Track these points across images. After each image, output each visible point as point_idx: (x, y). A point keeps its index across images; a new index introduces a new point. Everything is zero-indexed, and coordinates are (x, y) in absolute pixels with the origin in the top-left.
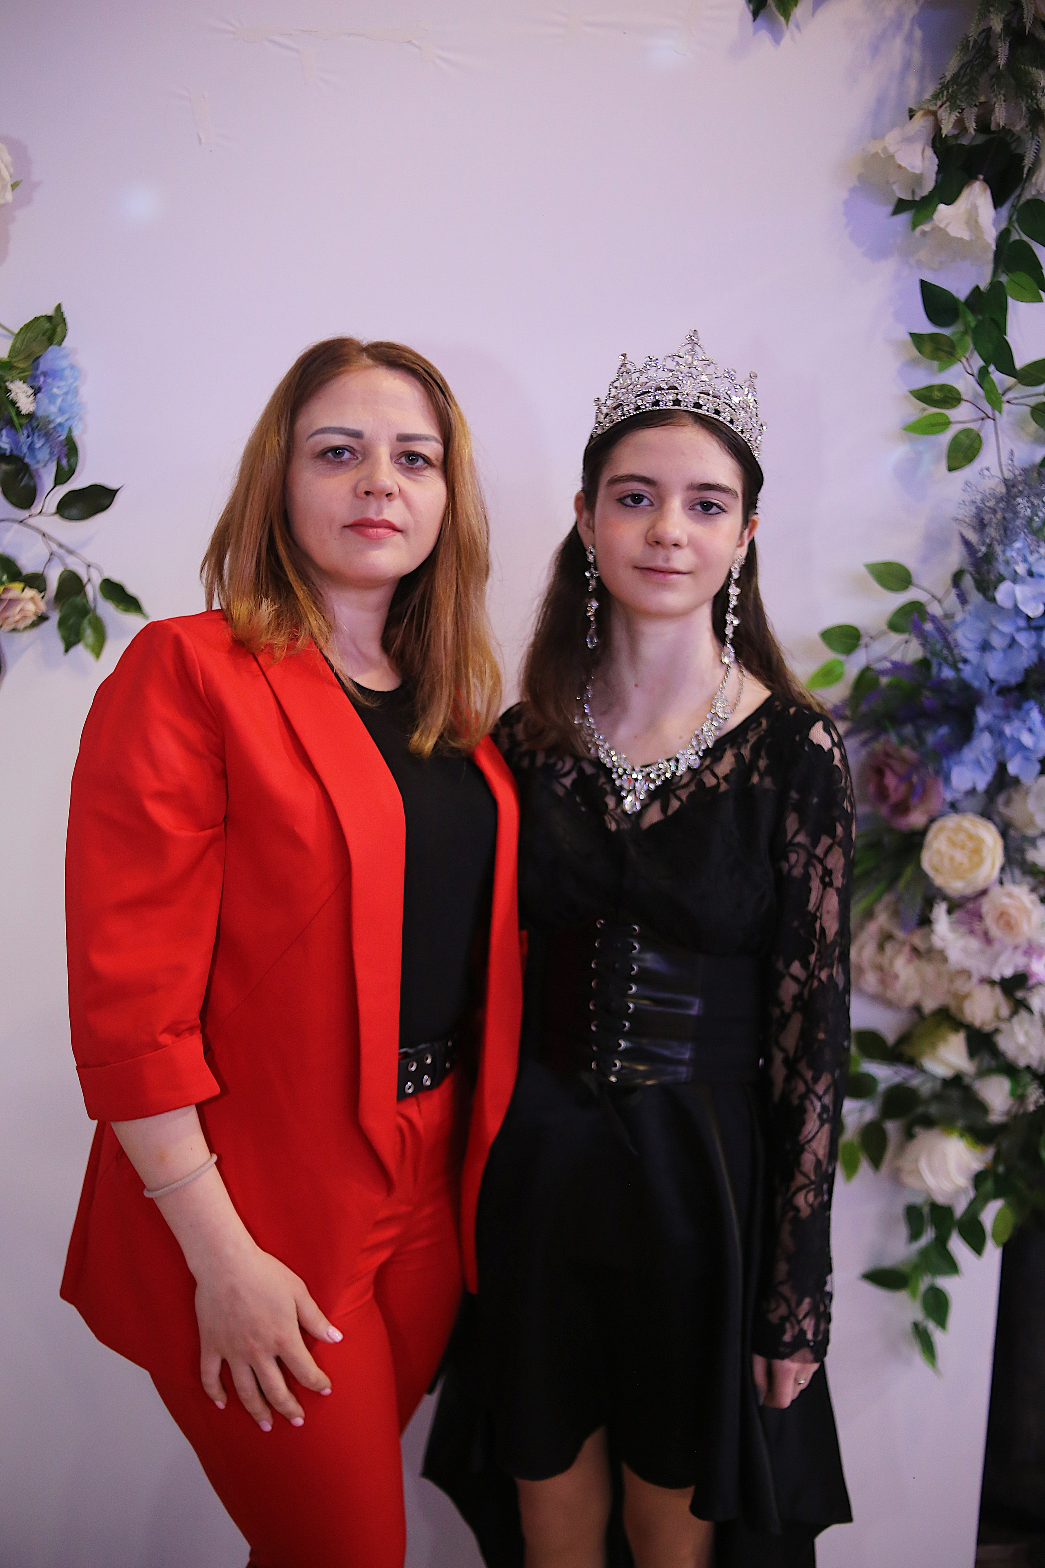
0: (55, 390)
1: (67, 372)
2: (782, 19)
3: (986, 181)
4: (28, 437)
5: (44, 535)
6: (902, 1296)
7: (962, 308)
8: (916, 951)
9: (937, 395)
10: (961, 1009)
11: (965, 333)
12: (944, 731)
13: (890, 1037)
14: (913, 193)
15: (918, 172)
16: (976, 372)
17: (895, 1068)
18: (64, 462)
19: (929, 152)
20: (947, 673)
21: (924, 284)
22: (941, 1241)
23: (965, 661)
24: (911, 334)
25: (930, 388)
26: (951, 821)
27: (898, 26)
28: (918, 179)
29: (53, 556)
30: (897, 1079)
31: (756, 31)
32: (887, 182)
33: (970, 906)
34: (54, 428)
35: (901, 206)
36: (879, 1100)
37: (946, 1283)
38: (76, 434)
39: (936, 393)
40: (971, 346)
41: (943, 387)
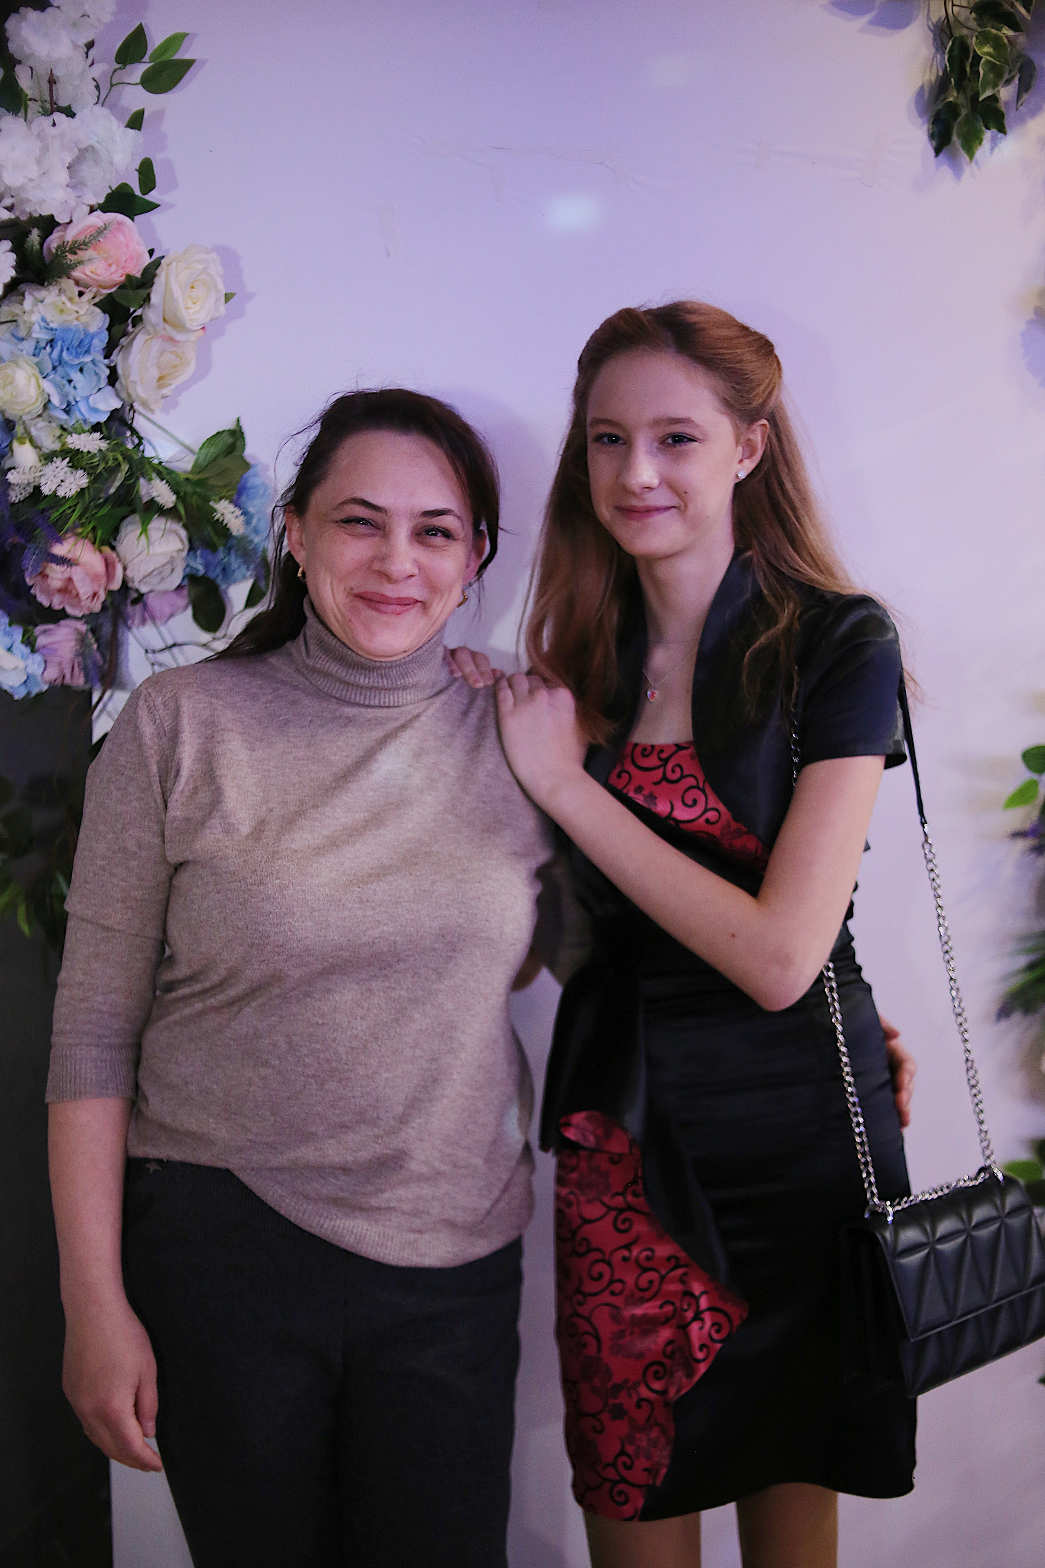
2: (967, 157)
4: (225, 558)
31: (936, 167)
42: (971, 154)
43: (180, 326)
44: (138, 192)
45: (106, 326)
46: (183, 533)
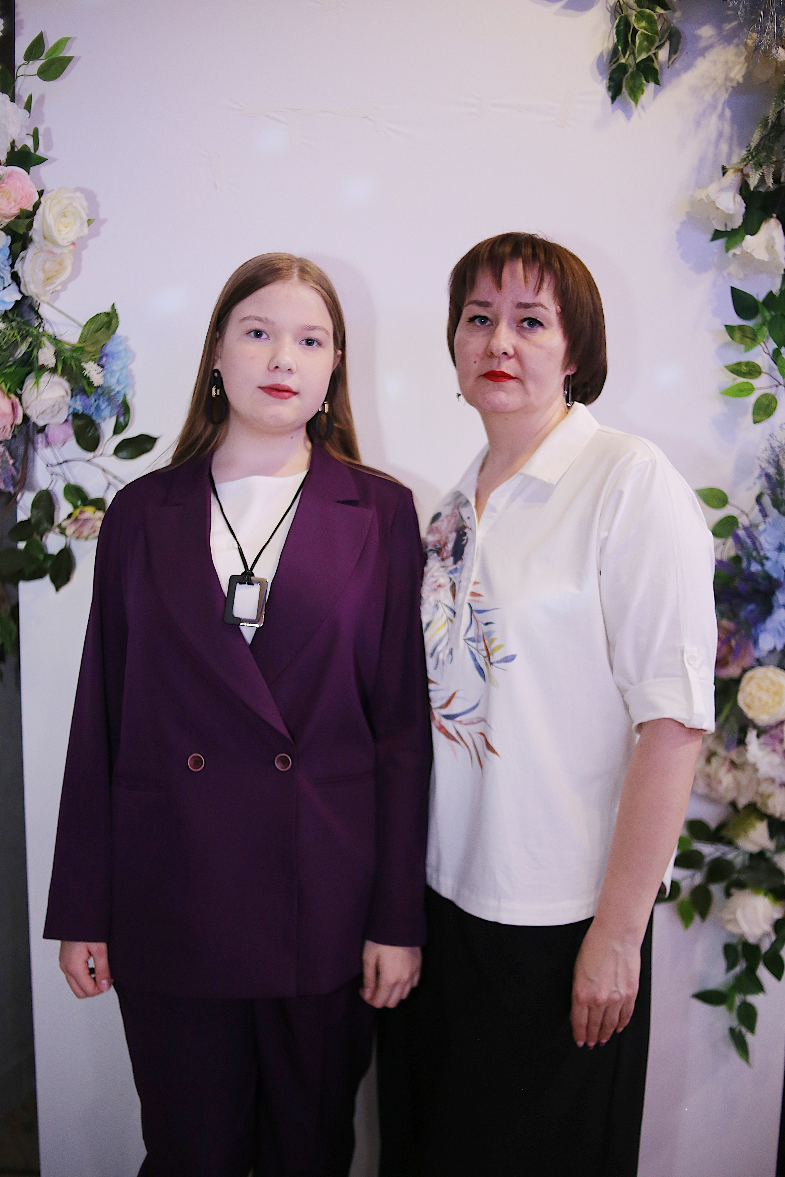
0: (115, 368)
1: (123, 354)
2: (632, 103)
3: (777, 218)
4: (95, 401)
5: (104, 470)
6: (722, 1009)
7: (761, 307)
8: (733, 764)
9: (744, 369)
10: (766, 805)
11: (763, 324)
12: (751, 607)
13: (713, 824)
14: (726, 225)
15: (731, 212)
16: (771, 352)
17: (715, 846)
18: (122, 419)
19: (739, 198)
20: (755, 567)
21: (733, 290)
22: (751, 970)
23: (767, 558)
24: (726, 326)
25: (739, 364)
26: (759, 672)
27: (714, 107)
28: (730, 217)
29: (110, 486)
30: (717, 854)
31: (613, 111)
32: (708, 218)
33: (773, 732)
34: (115, 395)
35: (717, 235)
36: (705, 869)
37: (754, 999)
38: (128, 398)
39: (744, 367)
40: (767, 333)
41: (748, 364)
42: (636, 100)
43: (55, 243)
44: (32, 151)
45: (9, 244)
46: (66, 385)
